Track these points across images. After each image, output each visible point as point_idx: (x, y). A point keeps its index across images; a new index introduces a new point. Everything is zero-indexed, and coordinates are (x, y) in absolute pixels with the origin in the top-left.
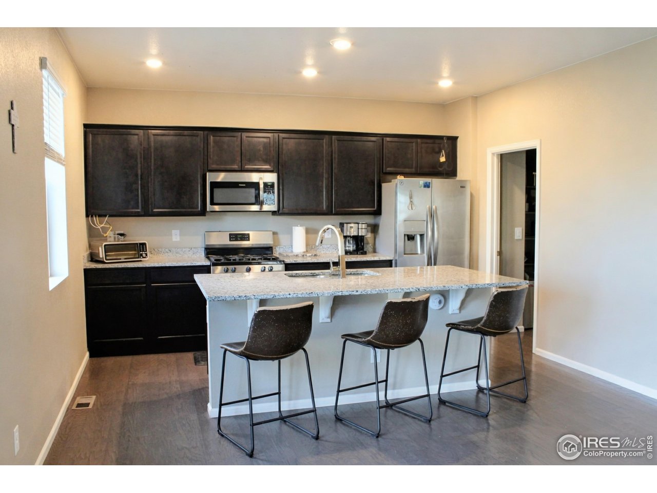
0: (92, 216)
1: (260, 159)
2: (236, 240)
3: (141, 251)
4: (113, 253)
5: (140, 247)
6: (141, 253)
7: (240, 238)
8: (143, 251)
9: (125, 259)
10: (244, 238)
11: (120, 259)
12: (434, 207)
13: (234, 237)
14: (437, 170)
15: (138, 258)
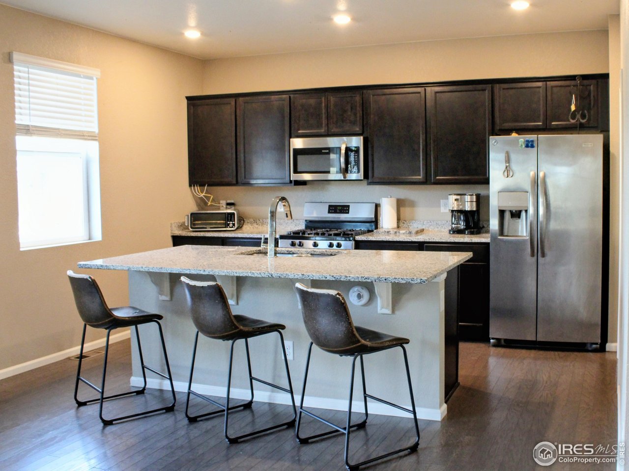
0: (194, 186)
1: (348, 121)
2: (335, 212)
3: (228, 221)
4: (200, 222)
5: (228, 217)
6: (229, 222)
7: (339, 210)
8: (231, 221)
9: (211, 228)
10: (344, 210)
11: (206, 228)
12: (541, 174)
13: (333, 209)
14: (570, 123)
15: (225, 227)
